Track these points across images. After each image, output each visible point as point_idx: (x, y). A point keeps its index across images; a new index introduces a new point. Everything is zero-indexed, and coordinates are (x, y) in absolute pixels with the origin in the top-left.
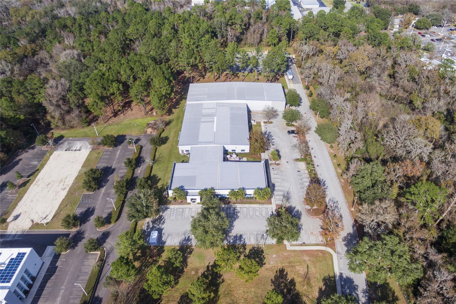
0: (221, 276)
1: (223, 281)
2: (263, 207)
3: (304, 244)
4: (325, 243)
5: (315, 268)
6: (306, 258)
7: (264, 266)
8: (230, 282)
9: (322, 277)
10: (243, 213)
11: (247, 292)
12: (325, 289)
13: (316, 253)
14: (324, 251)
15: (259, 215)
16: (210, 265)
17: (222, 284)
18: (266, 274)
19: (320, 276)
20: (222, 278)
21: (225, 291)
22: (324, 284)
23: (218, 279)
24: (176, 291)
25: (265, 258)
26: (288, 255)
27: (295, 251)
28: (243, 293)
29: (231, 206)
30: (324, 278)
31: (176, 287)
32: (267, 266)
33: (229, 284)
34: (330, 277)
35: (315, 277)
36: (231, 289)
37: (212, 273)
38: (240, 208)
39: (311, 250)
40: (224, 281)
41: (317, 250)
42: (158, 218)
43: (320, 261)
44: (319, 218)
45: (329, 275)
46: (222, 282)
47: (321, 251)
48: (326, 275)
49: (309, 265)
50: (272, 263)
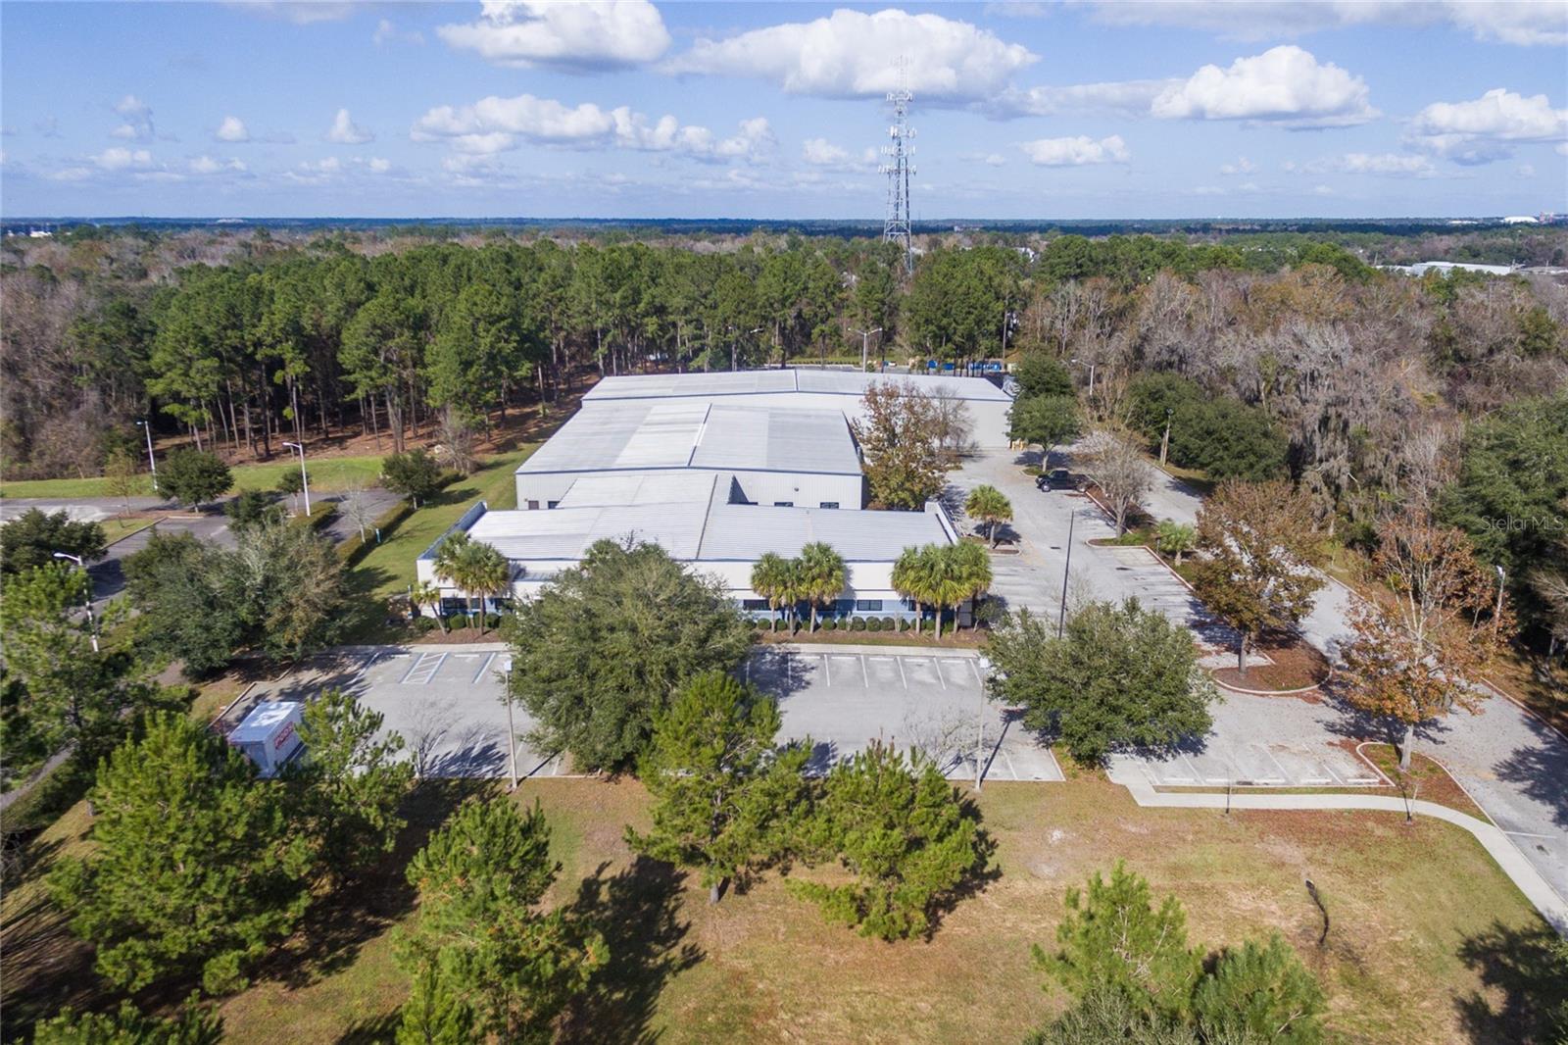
0: (682, 932)
1: (693, 958)
2: (951, 654)
3: (1246, 787)
4: (1383, 782)
5: (1376, 898)
6: (1292, 852)
7: (991, 886)
8: (745, 965)
9: (1454, 941)
10: (834, 675)
11: (880, 1021)
12: (1514, 1000)
13: (1345, 824)
14: (1399, 813)
15: (933, 681)
16: (606, 875)
17: (683, 974)
18: (1014, 929)
19: (1433, 936)
20: (686, 941)
21: (700, 1013)
22: (1488, 980)
23: (657, 948)
24: (314, 1006)
25: (993, 845)
26: (1155, 834)
27: (1192, 814)
28: (846, 1027)
29: (765, 648)
30: (1469, 943)
31: (323, 987)
32: (1015, 884)
33: (737, 977)
34: (1512, 938)
35: (1395, 948)
36: (753, 1002)
37: (614, 919)
38: (821, 655)
39: (1305, 811)
40: (698, 959)
41: (1350, 811)
42: (323, 684)
43: (1394, 867)
44: (1297, 695)
45: (1502, 929)
46: (687, 965)
47: (1383, 817)
48: (1478, 925)
49: (1320, 886)
50: (1047, 871)
